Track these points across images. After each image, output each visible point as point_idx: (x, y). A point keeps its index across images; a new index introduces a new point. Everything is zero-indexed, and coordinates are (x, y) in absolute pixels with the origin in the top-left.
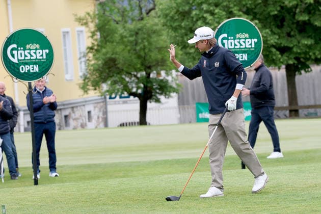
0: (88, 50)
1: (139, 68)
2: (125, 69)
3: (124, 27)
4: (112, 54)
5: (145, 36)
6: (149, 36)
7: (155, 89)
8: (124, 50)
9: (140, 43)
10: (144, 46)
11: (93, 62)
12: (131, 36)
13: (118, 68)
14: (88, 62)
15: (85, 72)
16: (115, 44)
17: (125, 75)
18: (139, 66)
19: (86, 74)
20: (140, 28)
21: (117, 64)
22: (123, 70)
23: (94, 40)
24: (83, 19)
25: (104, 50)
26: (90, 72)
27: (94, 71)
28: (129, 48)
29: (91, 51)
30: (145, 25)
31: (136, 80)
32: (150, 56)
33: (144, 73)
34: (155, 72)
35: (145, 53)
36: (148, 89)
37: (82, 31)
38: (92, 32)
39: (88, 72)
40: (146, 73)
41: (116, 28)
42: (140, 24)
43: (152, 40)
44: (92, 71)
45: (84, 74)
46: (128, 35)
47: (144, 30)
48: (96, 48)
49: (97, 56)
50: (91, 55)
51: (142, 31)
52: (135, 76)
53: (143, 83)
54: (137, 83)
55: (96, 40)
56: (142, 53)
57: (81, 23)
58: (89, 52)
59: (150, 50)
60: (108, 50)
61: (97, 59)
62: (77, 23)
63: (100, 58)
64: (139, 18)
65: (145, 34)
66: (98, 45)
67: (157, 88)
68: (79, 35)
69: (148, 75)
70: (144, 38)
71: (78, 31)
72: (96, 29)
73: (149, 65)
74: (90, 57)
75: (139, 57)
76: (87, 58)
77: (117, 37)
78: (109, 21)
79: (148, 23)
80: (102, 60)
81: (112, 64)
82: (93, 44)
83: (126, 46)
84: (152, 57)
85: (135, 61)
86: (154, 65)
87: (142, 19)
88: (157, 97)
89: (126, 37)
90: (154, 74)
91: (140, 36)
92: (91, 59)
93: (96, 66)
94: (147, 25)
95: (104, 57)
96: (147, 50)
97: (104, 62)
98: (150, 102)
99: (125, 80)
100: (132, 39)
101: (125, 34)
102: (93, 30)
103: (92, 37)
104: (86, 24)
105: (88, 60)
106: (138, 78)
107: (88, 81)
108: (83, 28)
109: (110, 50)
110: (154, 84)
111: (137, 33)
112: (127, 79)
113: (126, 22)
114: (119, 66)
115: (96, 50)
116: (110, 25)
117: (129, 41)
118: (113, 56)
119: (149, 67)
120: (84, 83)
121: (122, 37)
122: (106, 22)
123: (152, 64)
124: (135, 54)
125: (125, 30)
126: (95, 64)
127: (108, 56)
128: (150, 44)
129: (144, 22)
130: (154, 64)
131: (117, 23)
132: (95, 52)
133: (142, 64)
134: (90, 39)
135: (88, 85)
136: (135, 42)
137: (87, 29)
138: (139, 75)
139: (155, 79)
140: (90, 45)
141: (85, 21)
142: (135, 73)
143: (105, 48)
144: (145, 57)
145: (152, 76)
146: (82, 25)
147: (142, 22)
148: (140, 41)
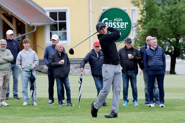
0: (138, 22)
1: (172, 36)
2: (162, 36)
3: (163, 8)
4: (155, 26)
5: (177, 15)
6: (180, 14)
7: (181, 50)
8: (162, 23)
9: (174, 19)
10: (176, 21)
11: (141, 31)
12: (168, 14)
13: (158, 35)
14: (138, 30)
15: (136, 37)
16: (156, 19)
17: (162, 40)
18: (171, 34)
19: (137, 38)
20: (174, 9)
21: (157, 33)
22: (161, 37)
23: (142, 16)
24: (136, 2)
25: (149, 23)
26: (139, 37)
27: (142, 36)
28: (165, 22)
29: (140, 23)
30: (177, 8)
31: (169, 44)
32: (179, 28)
33: (174, 39)
34: (182, 39)
35: (176, 26)
36: (177, 50)
37: (134, 10)
38: (141, 11)
39: (138, 37)
40: (176, 39)
41: (158, 9)
42: (174, 6)
43: (182, 17)
44: (140, 36)
45: (135, 38)
46: (165, 14)
47: (177, 11)
48: (143, 21)
49: (145, 26)
50: (140, 26)
51: (175, 11)
52: (169, 41)
53: (173, 46)
54: (169, 46)
55: (144, 16)
56: (174, 26)
57: (134, 5)
58: (139, 24)
59: (180, 24)
60: (151, 22)
61: (144, 29)
62: (132, 4)
63: (146, 28)
64: (174, 2)
65: (177, 13)
66: (145, 20)
67: (183, 50)
68: (132, 12)
69: (178, 40)
70: (177, 16)
71: (132, 10)
72: (145, 8)
73: (178, 34)
74: (139, 27)
75: (172, 28)
76: (137, 28)
77: (158, 15)
78: (153, 4)
79: (179, 6)
80: (147, 29)
81: (154, 32)
82: (142, 18)
83: (164, 21)
84: (181, 29)
85: (170, 31)
86: (182, 35)
87: (175, 3)
88: (182, 55)
89: (164, 15)
90: (182, 40)
91: (174, 15)
92: (140, 28)
93: (143, 33)
94: (179, 7)
95: (149, 27)
96: (177, 24)
97: (148, 31)
98: (178, 59)
99: (162, 43)
100: (168, 16)
101: (164, 13)
102: (142, 9)
103: (141, 14)
104: (138, 5)
105: (138, 29)
106: (170, 42)
107: (138, 43)
108: (136, 8)
109: (153, 23)
110: (181, 47)
111: (172, 13)
112: (163, 43)
113: (165, 5)
114: (158, 33)
115: (144, 23)
116: (154, 7)
117: (166, 18)
118: (155, 27)
119: (179, 36)
120: (135, 44)
121: (162, 15)
122: (151, 4)
123: (180, 34)
124: (169, 26)
125: (164, 10)
126: (142, 31)
127: (152, 27)
128: (180, 20)
129: (177, 5)
130: (182, 33)
131: (159, 6)
132: (143, 24)
133: (174, 33)
134: (140, 15)
135: (137, 46)
136: (170, 18)
137: (138, 9)
138: (171, 41)
139: (182, 43)
140: (140, 19)
141: (137, 3)
142: (169, 39)
143: (149, 21)
144: (176, 28)
145: (180, 41)
146: (135, 6)
147: (175, 5)
148: (173, 18)
